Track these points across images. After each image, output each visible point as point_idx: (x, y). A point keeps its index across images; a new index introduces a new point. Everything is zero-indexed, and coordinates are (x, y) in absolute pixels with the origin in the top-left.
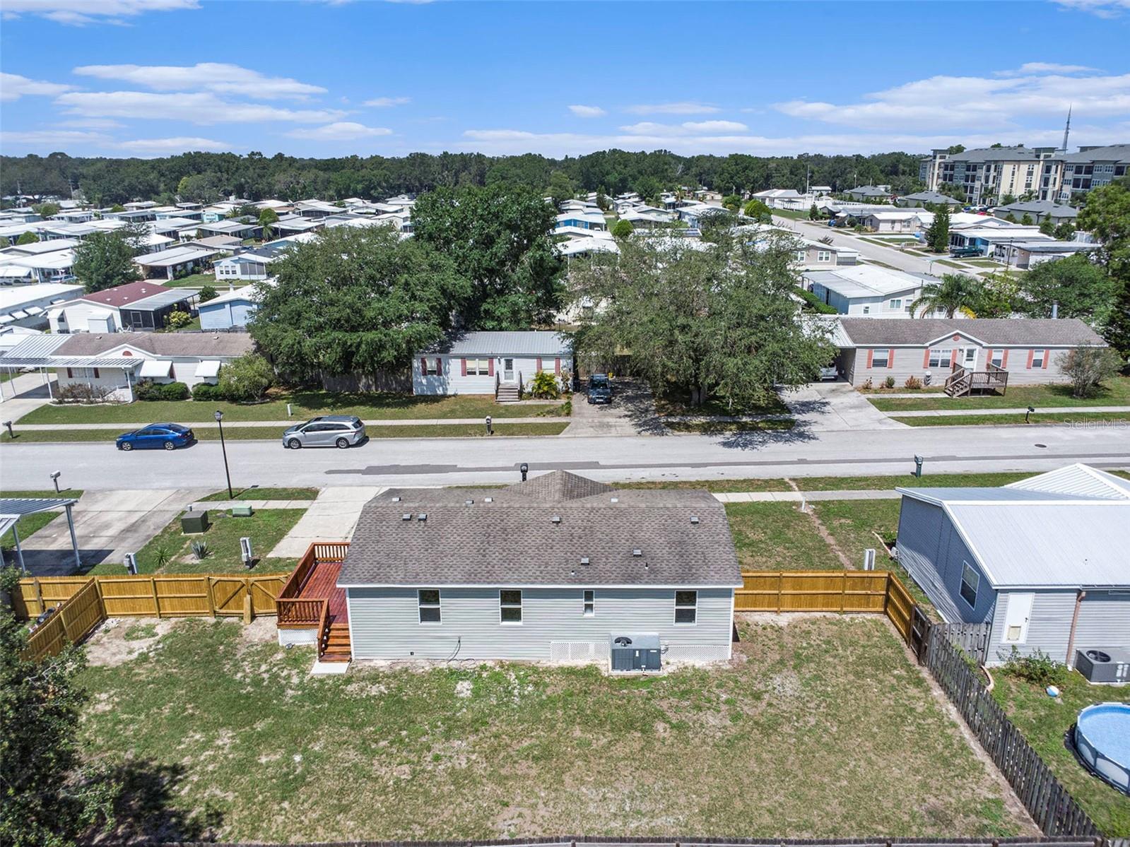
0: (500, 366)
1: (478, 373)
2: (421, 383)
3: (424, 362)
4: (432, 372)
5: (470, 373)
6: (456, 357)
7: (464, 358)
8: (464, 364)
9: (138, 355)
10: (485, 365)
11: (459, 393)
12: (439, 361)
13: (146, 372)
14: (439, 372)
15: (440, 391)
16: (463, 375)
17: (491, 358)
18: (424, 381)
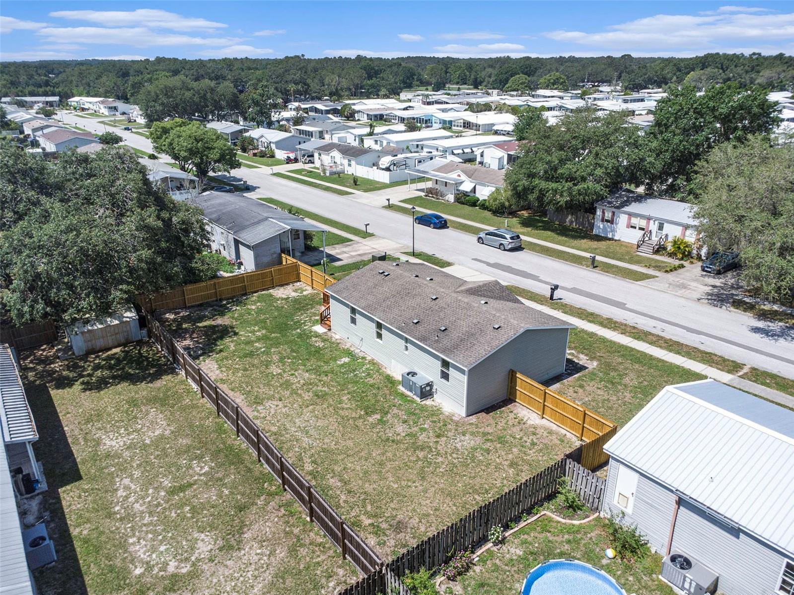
0: (653, 227)
1: (637, 228)
2: (599, 227)
3: (603, 213)
4: (607, 221)
5: (632, 227)
6: (625, 213)
7: (630, 215)
8: (629, 219)
9: (463, 177)
10: (643, 223)
11: (622, 240)
12: (614, 213)
13: (463, 188)
14: (611, 222)
15: (610, 236)
16: (628, 227)
17: (649, 219)
18: (601, 226)
